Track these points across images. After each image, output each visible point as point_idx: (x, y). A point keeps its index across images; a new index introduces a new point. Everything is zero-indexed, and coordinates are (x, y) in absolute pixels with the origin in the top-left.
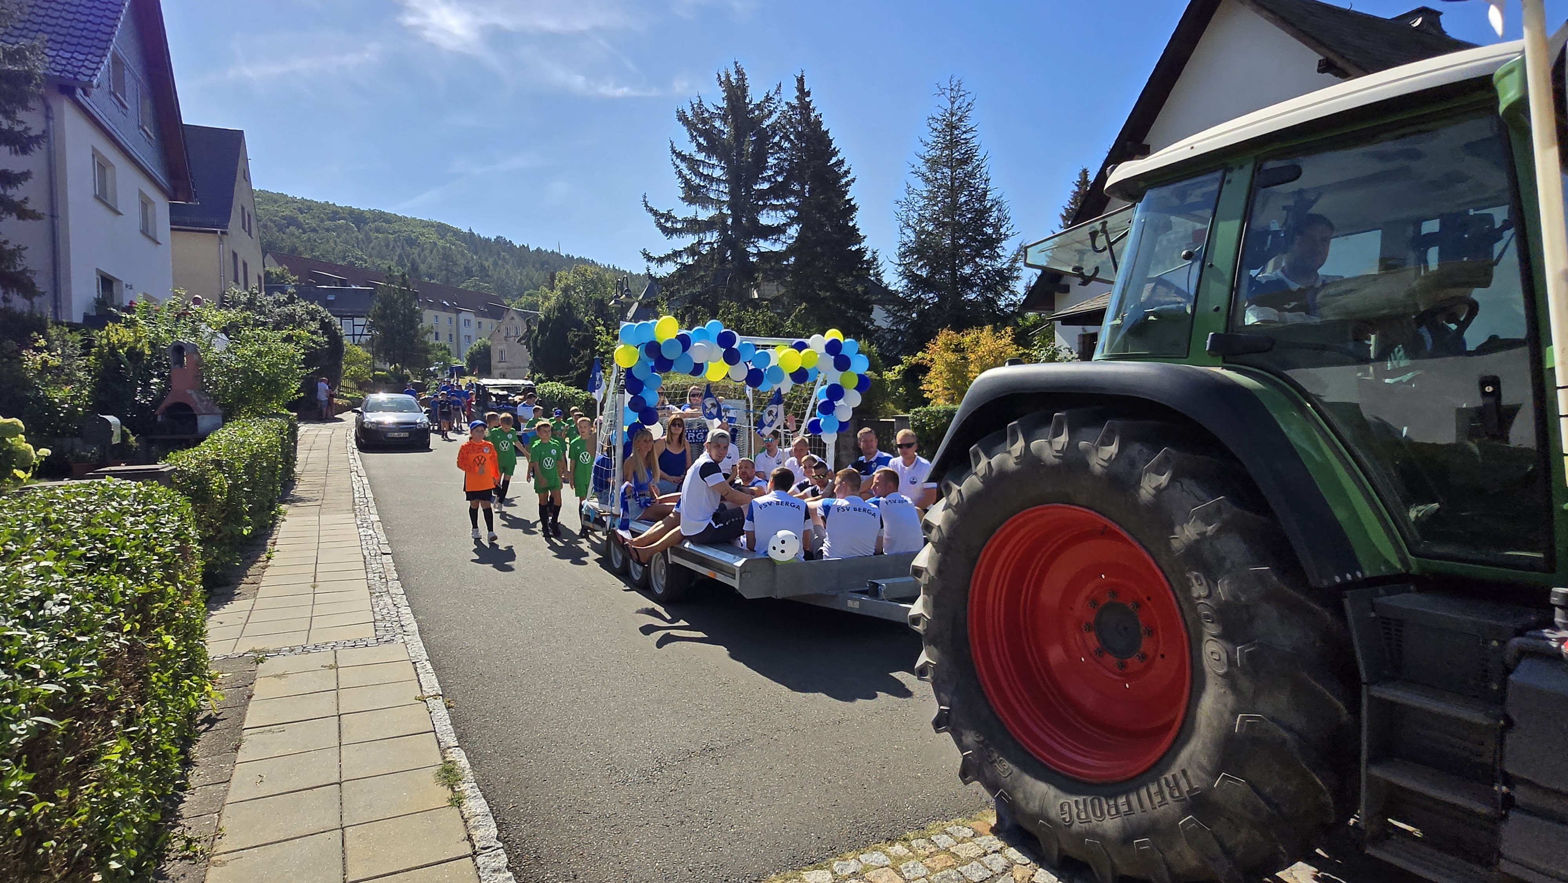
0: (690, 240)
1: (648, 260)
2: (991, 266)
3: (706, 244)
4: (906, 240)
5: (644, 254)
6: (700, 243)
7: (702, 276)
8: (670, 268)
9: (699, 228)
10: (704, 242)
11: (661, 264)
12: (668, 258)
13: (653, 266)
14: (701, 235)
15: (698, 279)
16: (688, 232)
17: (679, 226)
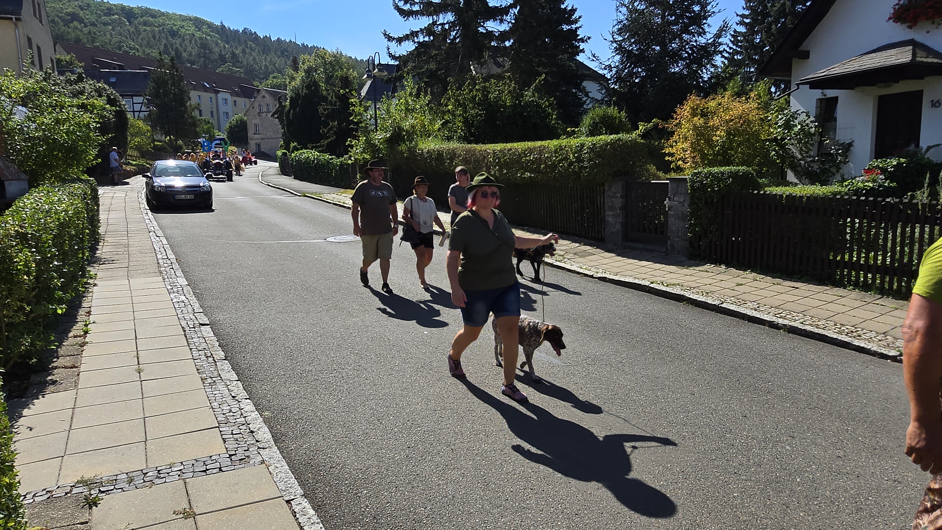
0: (424, 22)
1: (389, 40)
2: (696, 41)
3: (440, 24)
4: (622, 17)
5: (385, 34)
6: (434, 23)
7: (436, 55)
8: (408, 47)
9: (434, 10)
10: (438, 23)
11: (400, 43)
12: (406, 38)
13: (393, 45)
14: (435, 17)
15: (432, 57)
16: (424, 15)
17: (416, 8)
